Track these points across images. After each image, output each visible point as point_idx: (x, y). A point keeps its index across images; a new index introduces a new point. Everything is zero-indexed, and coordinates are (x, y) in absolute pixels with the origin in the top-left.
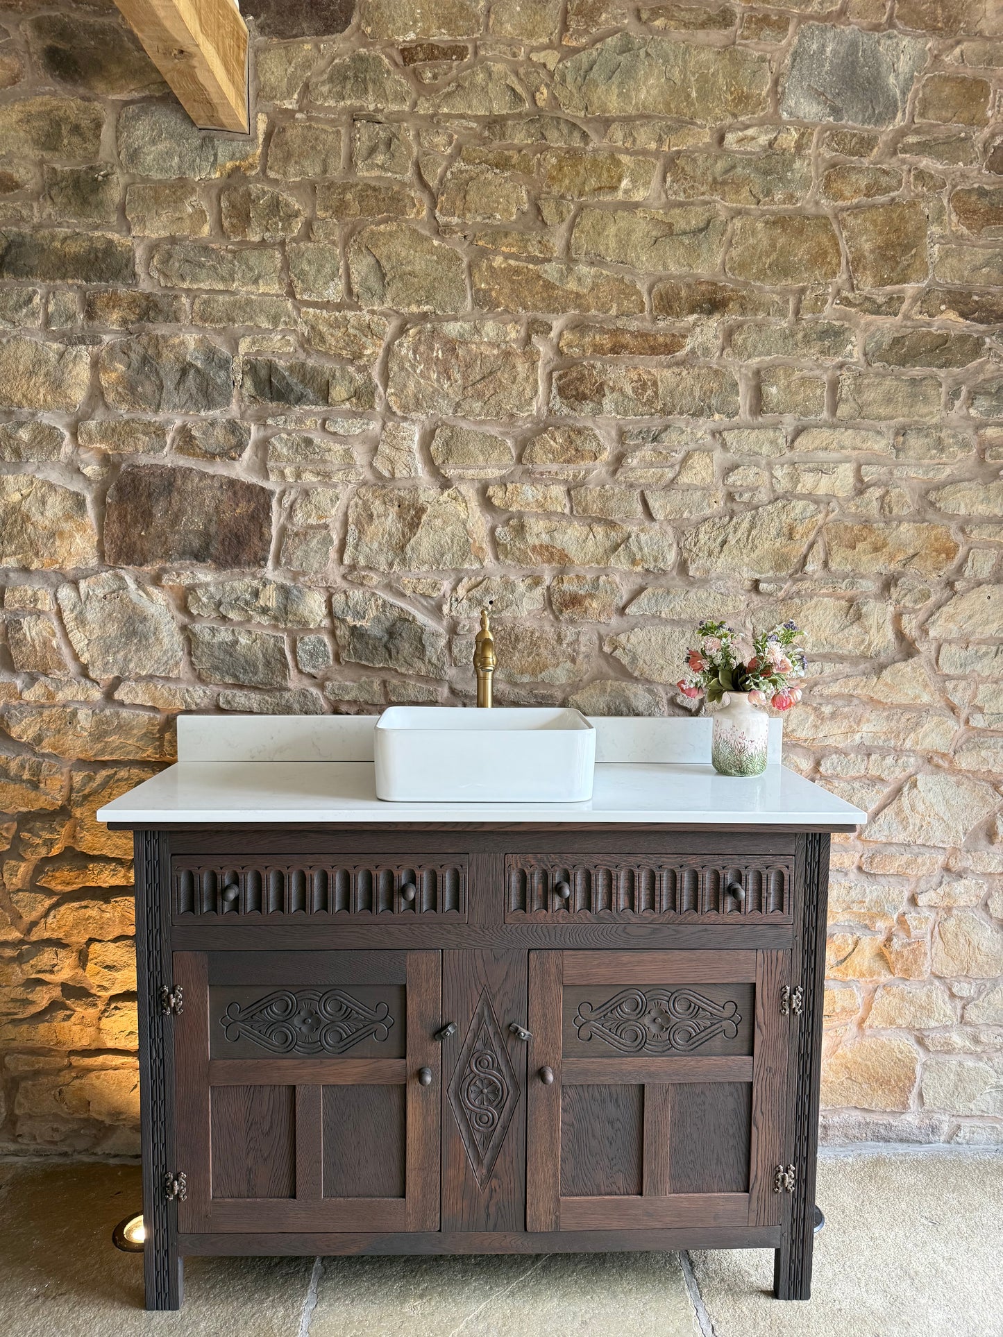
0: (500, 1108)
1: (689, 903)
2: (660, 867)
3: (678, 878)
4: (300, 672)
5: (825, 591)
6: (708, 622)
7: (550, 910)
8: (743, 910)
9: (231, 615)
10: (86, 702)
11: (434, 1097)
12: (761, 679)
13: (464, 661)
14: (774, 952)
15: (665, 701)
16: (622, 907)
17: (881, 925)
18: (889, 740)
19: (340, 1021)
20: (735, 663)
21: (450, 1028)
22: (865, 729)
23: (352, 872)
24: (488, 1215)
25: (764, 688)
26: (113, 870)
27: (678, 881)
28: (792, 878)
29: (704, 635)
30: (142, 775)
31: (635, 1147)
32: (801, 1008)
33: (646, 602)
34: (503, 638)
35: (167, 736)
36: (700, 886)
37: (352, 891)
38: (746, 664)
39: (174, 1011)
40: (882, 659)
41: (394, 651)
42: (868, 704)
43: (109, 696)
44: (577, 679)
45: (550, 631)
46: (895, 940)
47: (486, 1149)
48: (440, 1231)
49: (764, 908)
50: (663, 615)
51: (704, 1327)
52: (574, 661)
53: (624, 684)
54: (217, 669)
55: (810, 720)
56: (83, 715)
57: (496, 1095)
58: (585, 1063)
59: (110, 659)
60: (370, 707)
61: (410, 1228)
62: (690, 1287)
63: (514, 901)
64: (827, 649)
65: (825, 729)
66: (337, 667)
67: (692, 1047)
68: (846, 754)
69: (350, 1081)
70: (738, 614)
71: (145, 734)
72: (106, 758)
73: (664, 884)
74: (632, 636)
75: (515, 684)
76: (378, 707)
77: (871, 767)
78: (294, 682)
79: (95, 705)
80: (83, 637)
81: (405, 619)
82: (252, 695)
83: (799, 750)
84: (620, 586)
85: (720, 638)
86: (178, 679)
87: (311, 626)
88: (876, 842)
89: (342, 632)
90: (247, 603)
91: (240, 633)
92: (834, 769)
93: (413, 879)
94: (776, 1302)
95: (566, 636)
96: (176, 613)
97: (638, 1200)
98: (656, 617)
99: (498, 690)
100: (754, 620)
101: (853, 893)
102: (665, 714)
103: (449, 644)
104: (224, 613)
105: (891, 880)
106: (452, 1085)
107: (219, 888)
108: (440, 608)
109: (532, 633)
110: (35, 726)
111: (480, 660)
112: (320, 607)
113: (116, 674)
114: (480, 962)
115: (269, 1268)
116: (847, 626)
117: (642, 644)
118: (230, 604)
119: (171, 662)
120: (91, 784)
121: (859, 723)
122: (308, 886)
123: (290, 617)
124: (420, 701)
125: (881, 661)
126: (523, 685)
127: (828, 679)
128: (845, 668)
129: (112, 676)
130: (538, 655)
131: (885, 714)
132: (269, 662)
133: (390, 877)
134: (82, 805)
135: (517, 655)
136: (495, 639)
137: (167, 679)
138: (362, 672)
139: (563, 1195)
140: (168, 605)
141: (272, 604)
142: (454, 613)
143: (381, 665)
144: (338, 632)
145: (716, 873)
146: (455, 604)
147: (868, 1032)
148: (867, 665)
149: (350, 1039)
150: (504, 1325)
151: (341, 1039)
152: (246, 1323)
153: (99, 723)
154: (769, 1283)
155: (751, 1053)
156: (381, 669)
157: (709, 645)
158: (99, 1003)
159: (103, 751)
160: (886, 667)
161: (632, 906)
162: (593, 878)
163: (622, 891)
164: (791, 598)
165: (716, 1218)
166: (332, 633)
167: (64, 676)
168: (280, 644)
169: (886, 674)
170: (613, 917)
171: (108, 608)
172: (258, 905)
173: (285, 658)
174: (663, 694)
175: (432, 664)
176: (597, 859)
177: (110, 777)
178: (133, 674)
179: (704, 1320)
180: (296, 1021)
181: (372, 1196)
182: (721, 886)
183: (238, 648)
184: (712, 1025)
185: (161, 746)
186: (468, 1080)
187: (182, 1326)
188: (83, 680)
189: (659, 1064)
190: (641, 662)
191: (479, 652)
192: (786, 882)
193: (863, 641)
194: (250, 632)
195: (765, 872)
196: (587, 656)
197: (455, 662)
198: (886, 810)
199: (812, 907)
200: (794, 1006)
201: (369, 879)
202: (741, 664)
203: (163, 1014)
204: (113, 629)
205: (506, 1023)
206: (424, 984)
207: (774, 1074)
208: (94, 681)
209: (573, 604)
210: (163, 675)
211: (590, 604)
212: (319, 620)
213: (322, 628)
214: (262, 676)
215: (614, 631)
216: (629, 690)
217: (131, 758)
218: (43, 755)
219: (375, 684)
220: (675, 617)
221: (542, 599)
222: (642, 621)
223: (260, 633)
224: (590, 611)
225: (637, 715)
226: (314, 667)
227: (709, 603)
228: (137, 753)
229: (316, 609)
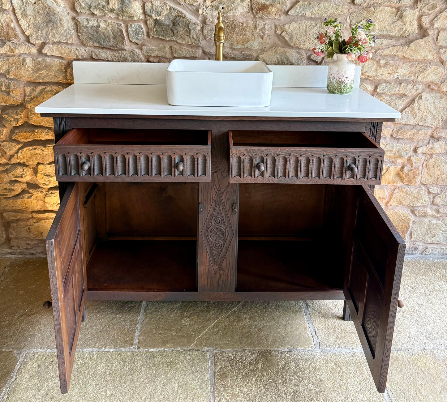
0: (224, 241)
4: (131, 41)
5: (386, 4)
6: (329, 19)
7: (253, 177)
9: (96, 13)
10: (29, 54)
12: (353, 47)
13: (209, 37)
15: (305, 57)
17: (399, 161)
18: (411, 77)
20: (341, 40)
22: (400, 71)
23: (150, 156)
24: (219, 285)
25: (355, 52)
26: (47, 132)
29: (327, 25)
30: (58, 89)
33: (299, 9)
34: (228, 26)
35: (69, 71)
37: (150, 165)
38: (346, 40)
40: (411, 38)
41: (175, 32)
42: (402, 59)
43: (40, 51)
44: (264, 47)
45: (251, 23)
46: (405, 168)
50: (307, 15)
51: (312, 332)
52: (262, 38)
53: (286, 49)
54: (91, 39)
55: (374, 67)
56: (28, 60)
59: (40, 33)
60: (164, 59)
62: (306, 315)
63: (235, 172)
64: (385, 33)
65: (382, 71)
66: (148, 39)
68: (390, 83)
70: (343, 15)
71: (58, 70)
72: (41, 81)
74: (291, 26)
75: (234, 49)
76: (168, 59)
77: (401, 89)
78: (128, 46)
79: (34, 55)
80: (26, 23)
81: (181, 16)
82: (108, 52)
83: (368, 81)
84: (286, 1)
85: (335, 27)
86: (72, 44)
87: (135, 19)
88: (400, 124)
89: (150, 22)
90: (103, 7)
91: (100, 22)
92: (384, 90)
93: (182, 160)
94: (344, 322)
95: (259, 25)
96: (70, 11)
98: (303, 17)
99: (225, 52)
101: (388, 147)
102: (305, 64)
103: (202, 29)
104: (93, 11)
105: (406, 141)
107: (80, 163)
108: (197, 11)
109: (243, 24)
110: (6, 65)
111: (217, 37)
112: (139, 9)
113: (43, 41)
115: (123, 304)
116: (395, 22)
117: (296, 29)
118: (95, 7)
119: (69, 35)
120: (34, 93)
121: (397, 68)
122: (127, 163)
123: (125, 14)
124: (188, 56)
125: (410, 38)
126: (237, 49)
127: (384, 47)
128: (393, 42)
129: (41, 42)
130: (245, 35)
131: (410, 64)
132: (115, 37)
133: (170, 159)
134: (30, 103)
135: (235, 34)
136: (225, 27)
137: (67, 43)
138: (160, 42)
140: (65, 7)
141: (116, 7)
142: (204, 14)
143: (169, 39)
144: (148, 22)
146: (205, 9)
147: (390, 207)
148: (404, 40)
150: (225, 330)
152: (113, 328)
153: (36, 64)
154: (341, 313)
156: (170, 40)
157: (329, 31)
158: (44, 191)
159: (39, 78)
160: (412, 42)
162: (277, 161)
164: (370, 7)
166: (146, 22)
167: (18, 41)
168: (120, 28)
169: (412, 45)
171: (37, 8)
172: (101, 172)
173: (123, 34)
174: (305, 54)
175: (194, 39)
177: (43, 90)
178: (51, 41)
179: (312, 329)
183: (100, 29)
185: (66, 76)
186: (210, 228)
187: (85, 328)
188: (27, 44)
190: (295, 38)
191: (217, 33)
193: (402, 29)
194: (105, 21)
196: (269, 36)
197: (205, 38)
198: (406, 109)
201: (159, 159)
202: (344, 40)
204: (40, 19)
208: (32, 44)
209: (263, 9)
210: (65, 42)
211: (271, 9)
212: (139, 16)
213: (140, 20)
214: (112, 43)
215: (282, 23)
216: (288, 52)
217: (52, 81)
218: (11, 79)
219: (166, 48)
220: (312, 16)
221: (248, 6)
222: (296, 18)
223: (110, 22)
224: (271, 13)
225: (292, 64)
226: (137, 39)
227: (330, 9)
228: (55, 79)
229: (137, 10)
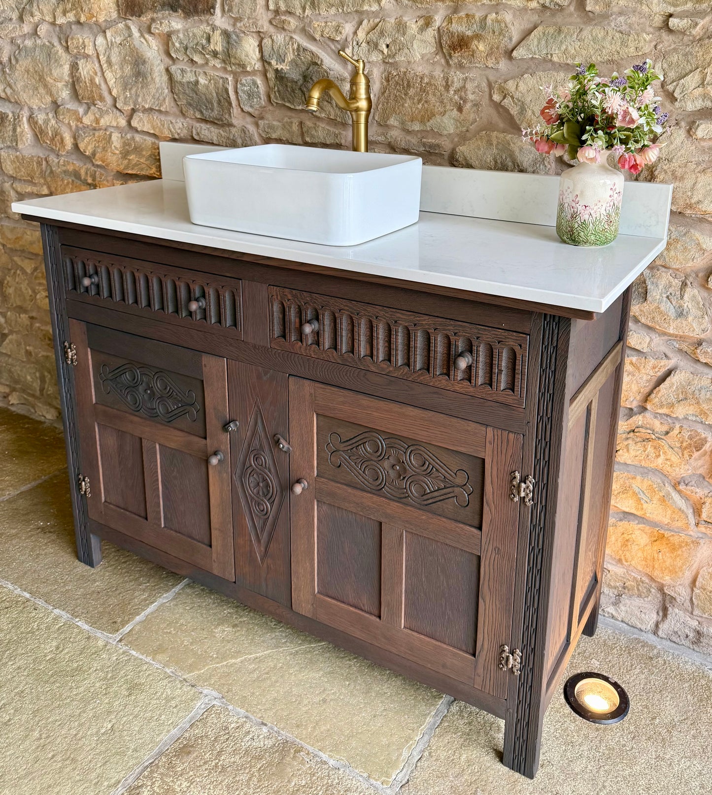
0: (271, 502)
1: (422, 363)
2: (396, 322)
3: (412, 336)
8: (473, 381)
9: (195, 58)
10: (117, 127)
14: (505, 433)
16: (362, 354)
19: (166, 398)
27: (412, 339)
28: (525, 358)
33: (536, 43)
34: (397, 83)
36: (432, 347)
43: (129, 123)
44: (464, 129)
45: (439, 76)
48: (235, 583)
49: (494, 384)
50: (555, 59)
52: (460, 109)
53: (509, 136)
54: (190, 105)
56: (116, 137)
59: (128, 94)
63: (277, 329)
66: (268, 107)
67: (425, 503)
72: (130, 172)
73: (399, 339)
74: (521, 84)
75: (408, 132)
78: (237, 119)
80: (112, 76)
81: (315, 63)
82: (212, 129)
84: (510, 26)
86: (166, 113)
87: (248, 69)
89: (271, 75)
90: (204, 47)
91: (200, 74)
95: (453, 82)
96: (163, 56)
97: (377, 621)
98: (549, 62)
99: (392, 137)
100: (665, 66)
102: (552, 172)
104: (191, 57)
109: (422, 78)
110: (92, 144)
112: (254, 51)
113: (132, 106)
117: (532, 92)
118: (193, 48)
119: (161, 98)
123: (232, 60)
124: (328, 142)
126: (414, 133)
129: (130, 108)
130: (426, 102)
132: (220, 101)
135: (408, 101)
138: (289, 113)
139: (320, 594)
140: (158, 50)
141: (219, 48)
143: (300, 107)
144: (268, 75)
145: (448, 338)
146: (356, 48)
153: (125, 144)
155: (479, 527)
156: (302, 111)
161: (371, 354)
162: (338, 321)
166: (265, 76)
167: (104, 106)
168: (226, 85)
170: (354, 360)
171: (123, 52)
173: (230, 98)
176: (341, 304)
178: (141, 107)
179: (419, 748)
182: (452, 352)
183: (200, 87)
184: (445, 488)
186: (249, 471)
188: (114, 110)
189: (395, 508)
190: (530, 113)
194: (207, 74)
195: (496, 346)
196: (476, 105)
199: (547, 395)
200: (523, 494)
204: (128, 69)
205: (273, 433)
208: (120, 111)
209: (460, 46)
210: (157, 108)
211: (476, 46)
212: (253, 63)
213: (257, 71)
214: (216, 113)
215: (503, 77)
216: (514, 144)
217: (144, 173)
218: (98, 166)
219: (294, 124)
220: (568, 62)
221: (433, 41)
222: (533, 66)
223: (212, 74)
224: (477, 55)
225: (521, 171)
226: (251, 106)
227: (607, 44)
228: (147, 170)
229: (251, 53)
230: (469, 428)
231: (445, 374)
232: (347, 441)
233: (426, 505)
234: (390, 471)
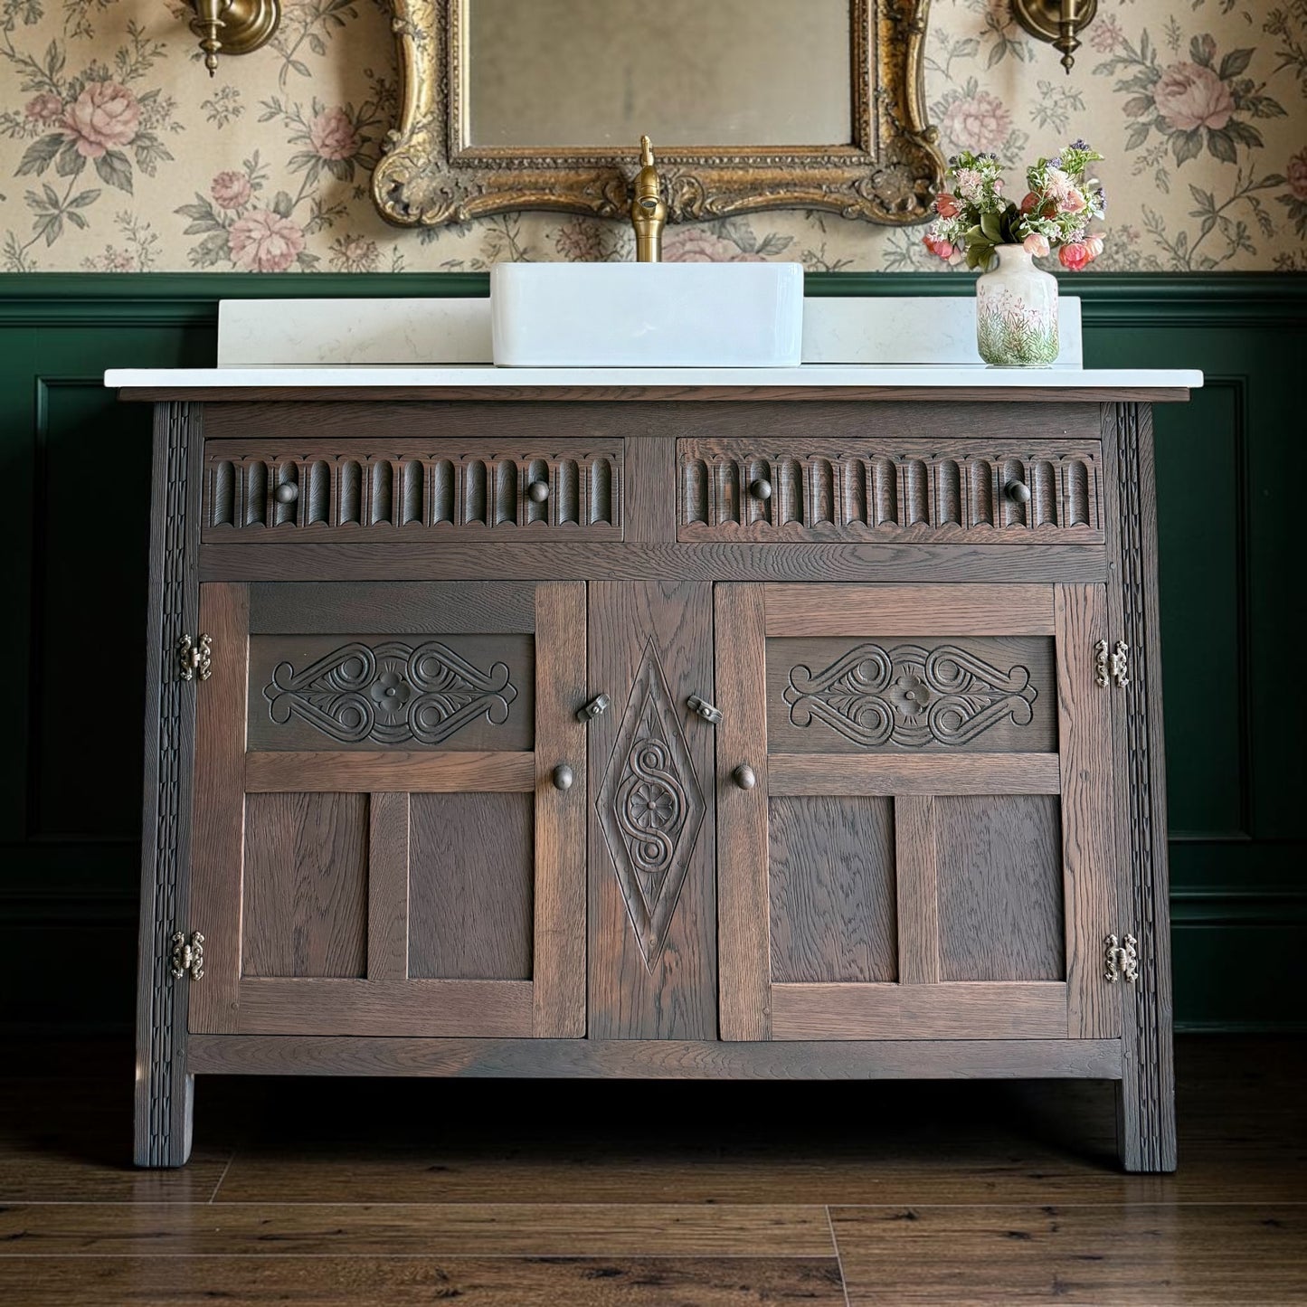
0: (675, 833)
1: (949, 513)
2: (903, 457)
3: (930, 473)
7: (743, 522)
8: (1029, 522)
11: (575, 814)
14: (1080, 588)
16: (849, 518)
19: (439, 692)
21: (599, 701)
23: (457, 464)
24: (660, 1011)
27: (931, 479)
28: (1100, 473)
31: (884, 901)
32: (1127, 676)
36: (963, 486)
37: (458, 491)
39: (198, 675)
47: (655, 897)
48: (586, 1037)
49: (1060, 519)
57: (670, 812)
58: (801, 761)
61: (541, 1032)
63: (691, 507)
67: (963, 739)
69: (451, 786)
73: (910, 484)
93: (544, 476)
97: (892, 991)
106: (604, 794)
107: (271, 486)
114: (642, 601)
122: (396, 484)
133: (513, 473)
139: (776, 980)
145: (986, 467)
149: (452, 720)
151: (439, 722)
155: (1055, 749)
161: (863, 516)
162: (805, 474)
163: (848, 494)
165: (1016, 1022)
170: (834, 531)
172: (325, 513)
176: (810, 445)
180: (374, 692)
181: (482, 978)
182: (995, 486)
184: (994, 703)
186: (627, 786)
189: (914, 764)
192: (1091, 480)
195: (1058, 464)
199: (1132, 517)
200: (1116, 671)
201: (482, 475)
203: (182, 679)
205: (683, 695)
206: (561, 634)
207: (1093, 784)
230: (1029, 594)
231: (985, 521)
232: (823, 674)
233: (964, 743)
234: (900, 705)
